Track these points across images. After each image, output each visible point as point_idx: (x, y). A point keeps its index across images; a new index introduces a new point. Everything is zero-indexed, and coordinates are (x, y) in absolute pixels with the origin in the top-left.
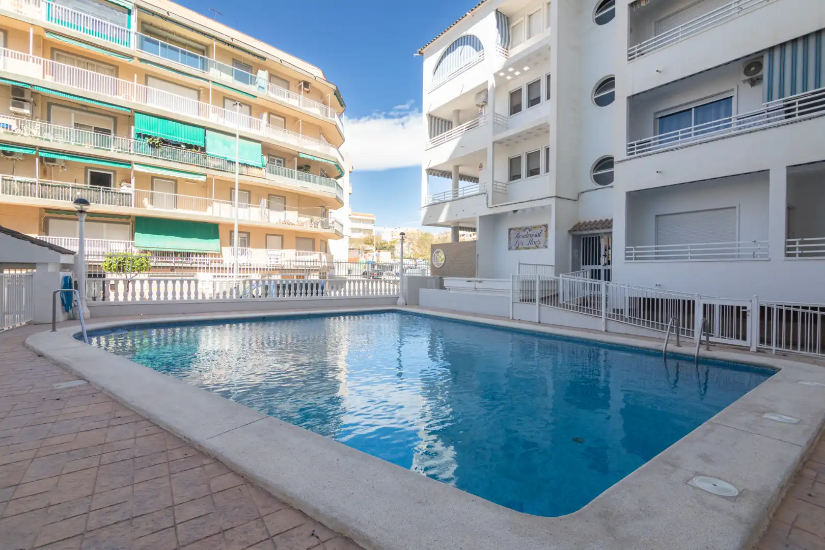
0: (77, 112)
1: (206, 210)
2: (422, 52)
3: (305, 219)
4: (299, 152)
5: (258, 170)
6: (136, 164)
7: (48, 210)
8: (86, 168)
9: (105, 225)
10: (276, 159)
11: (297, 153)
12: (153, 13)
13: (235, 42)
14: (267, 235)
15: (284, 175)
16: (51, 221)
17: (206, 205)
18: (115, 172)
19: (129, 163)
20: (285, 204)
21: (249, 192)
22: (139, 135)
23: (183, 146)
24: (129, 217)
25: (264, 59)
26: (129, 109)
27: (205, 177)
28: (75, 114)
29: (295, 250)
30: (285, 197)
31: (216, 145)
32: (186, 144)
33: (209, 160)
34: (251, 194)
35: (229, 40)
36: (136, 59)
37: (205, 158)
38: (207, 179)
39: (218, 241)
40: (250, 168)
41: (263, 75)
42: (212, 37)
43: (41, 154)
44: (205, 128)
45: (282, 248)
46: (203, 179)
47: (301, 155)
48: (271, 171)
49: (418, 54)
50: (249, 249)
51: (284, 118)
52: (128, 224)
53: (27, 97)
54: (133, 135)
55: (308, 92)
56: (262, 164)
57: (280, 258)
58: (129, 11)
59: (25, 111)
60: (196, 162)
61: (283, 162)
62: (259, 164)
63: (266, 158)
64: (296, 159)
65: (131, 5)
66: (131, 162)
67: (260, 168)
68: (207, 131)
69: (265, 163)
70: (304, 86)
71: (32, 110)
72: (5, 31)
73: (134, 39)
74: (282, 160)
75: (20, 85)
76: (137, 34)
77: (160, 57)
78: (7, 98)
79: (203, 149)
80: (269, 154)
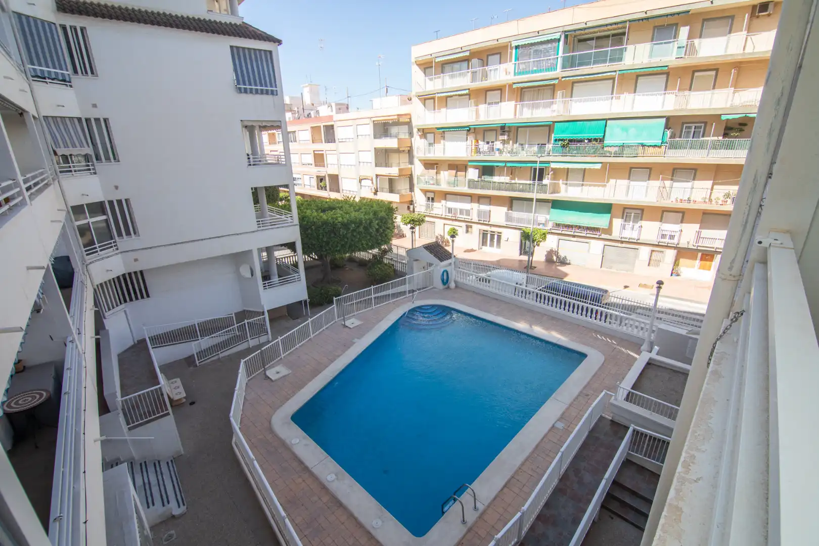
4: (721, 114)
5: (656, 148)
6: (552, 162)
7: (511, 198)
10: (693, 126)
11: (719, 116)
12: (575, 30)
13: (650, 14)
14: (664, 212)
16: (514, 203)
18: (545, 168)
21: (650, 169)
22: (556, 140)
23: (586, 141)
24: (548, 200)
25: (687, 12)
26: (552, 121)
27: (601, 164)
28: (529, 131)
30: (696, 170)
31: (615, 136)
32: (588, 139)
33: (606, 149)
34: (650, 171)
35: (643, 15)
36: (560, 78)
37: (603, 148)
40: (646, 148)
41: (683, 32)
42: (624, 22)
43: (509, 164)
44: (606, 120)
45: (682, 222)
46: (598, 166)
47: (723, 117)
48: (673, 146)
51: (717, 70)
53: (506, 129)
54: (552, 141)
55: (769, 15)
56: (661, 141)
57: (677, 235)
58: (559, 40)
59: (506, 137)
60: (595, 153)
61: (703, 127)
62: (659, 142)
63: (668, 133)
64: (714, 124)
65: (559, 34)
66: (549, 161)
67: (660, 147)
68: (608, 121)
69: (667, 138)
70: (760, 12)
71: (509, 136)
72: (501, 90)
73: (560, 61)
74: (703, 125)
75: (501, 125)
76: (561, 57)
77: (576, 68)
78: (499, 132)
79: (602, 140)
80: (683, 123)
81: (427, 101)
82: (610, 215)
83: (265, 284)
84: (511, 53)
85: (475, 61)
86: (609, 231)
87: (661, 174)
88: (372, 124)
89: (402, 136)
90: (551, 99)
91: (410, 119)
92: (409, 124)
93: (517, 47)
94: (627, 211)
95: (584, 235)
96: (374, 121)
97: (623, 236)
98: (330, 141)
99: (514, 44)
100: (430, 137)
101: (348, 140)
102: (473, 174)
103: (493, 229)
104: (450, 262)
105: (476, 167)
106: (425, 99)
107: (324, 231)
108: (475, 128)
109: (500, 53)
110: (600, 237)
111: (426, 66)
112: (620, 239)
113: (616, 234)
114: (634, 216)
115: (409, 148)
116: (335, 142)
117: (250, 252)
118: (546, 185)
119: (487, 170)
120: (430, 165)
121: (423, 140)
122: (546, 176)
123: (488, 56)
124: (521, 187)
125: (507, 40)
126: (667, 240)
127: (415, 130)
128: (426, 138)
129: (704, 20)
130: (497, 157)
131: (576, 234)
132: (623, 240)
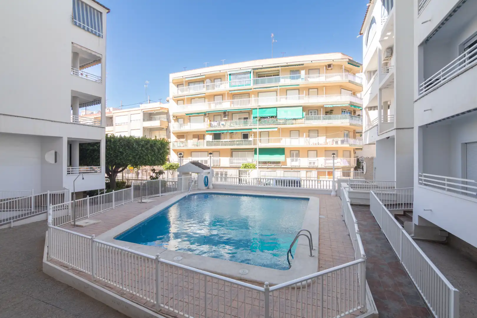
0: (239, 114)
1: (280, 142)
2: (361, 33)
3: (329, 140)
4: (323, 105)
5: (301, 120)
6: (253, 129)
7: (232, 149)
8: (242, 133)
9: (247, 152)
10: (313, 111)
11: (323, 106)
12: (257, 69)
13: (288, 64)
14: (308, 151)
15: (315, 119)
16: (233, 152)
17: (279, 141)
18: (249, 132)
19: (251, 129)
20: (318, 134)
21: (299, 131)
22: (254, 117)
23: (269, 118)
24: (252, 149)
25: (303, 64)
26: (251, 109)
27: (277, 129)
28: (239, 115)
29: (324, 158)
30: (318, 130)
31: (282, 114)
32: (269, 117)
33: (279, 121)
34: (299, 132)
35: (286, 64)
36: (253, 89)
37: (277, 120)
38: (278, 129)
39: (284, 156)
40: (296, 120)
41: (303, 72)
42: (278, 67)
43: (229, 132)
44: (277, 108)
45: (317, 157)
46: (276, 129)
47: (325, 106)
48: (308, 119)
49: (359, 36)
50: (299, 158)
51: (317, 89)
52: (253, 151)
53: (227, 114)
54: (252, 118)
55: (332, 69)
56: (302, 117)
57: (316, 162)
58: (250, 72)
59: (226, 118)
60: (274, 123)
61: (317, 112)
62: (301, 117)
63: (304, 113)
64: (322, 109)
65: (250, 70)
66: (251, 128)
67: (302, 119)
68: (278, 108)
69: (304, 115)
70: (328, 67)
71: (228, 117)
72: (222, 95)
73: (252, 82)
74: (317, 111)
75: (224, 111)
76: (252, 79)
77: (260, 85)
78: (223, 116)
79: (276, 117)
80: (309, 110)
81: (179, 102)
82: (284, 155)
83: (70, 169)
84: (227, 78)
85: (208, 80)
86: (285, 163)
87: (305, 133)
88: (142, 114)
89: (163, 120)
90: (248, 98)
91: (168, 111)
92: (167, 113)
93: (230, 75)
94: (292, 152)
95: (273, 167)
96: (143, 111)
97: (292, 165)
98: (109, 125)
99: (229, 73)
100: (181, 121)
101: (123, 124)
102: (209, 138)
103: (222, 170)
104: (209, 171)
105: (210, 134)
106: (178, 101)
107: (120, 144)
108: (209, 113)
109: (221, 78)
110: (281, 167)
111: (179, 84)
112: (291, 167)
113: (289, 165)
114: (296, 154)
115: (166, 127)
116: (112, 125)
117: (61, 138)
118: (251, 141)
119: (217, 136)
120: (181, 136)
121: (176, 123)
122: (250, 137)
123: (214, 79)
124: (238, 143)
125: (225, 71)
126: (312, 165)
127: (171, 117)
128: (178, 121)
129: (309, 70)
130: (222, 128)
131: (269, 167)
132: (292, 167)
